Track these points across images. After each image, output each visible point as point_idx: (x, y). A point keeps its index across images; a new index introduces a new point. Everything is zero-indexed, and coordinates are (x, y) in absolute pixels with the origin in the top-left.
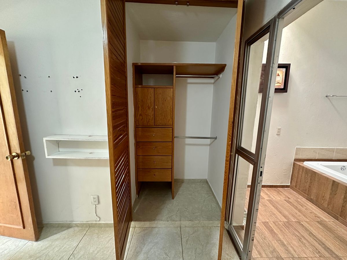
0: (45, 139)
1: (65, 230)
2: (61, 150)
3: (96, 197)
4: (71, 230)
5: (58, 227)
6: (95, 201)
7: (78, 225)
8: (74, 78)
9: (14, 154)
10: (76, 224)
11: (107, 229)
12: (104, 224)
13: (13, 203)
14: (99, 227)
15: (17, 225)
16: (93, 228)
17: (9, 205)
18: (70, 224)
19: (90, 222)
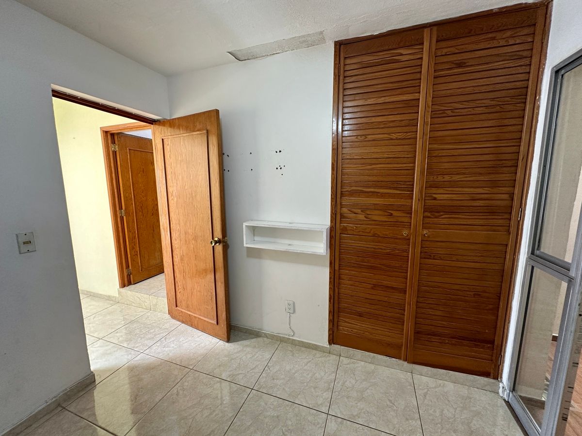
0: (245, 224)
1: (254, 338)
2: (256, 238)
3: (291, 303)
4: (260, 339)
5: (246, 333)
6: (290, 309)
7: (268, 335)
8: (277, 152)
9: (216, 239)
10: (265, 334)
11: (303, 349)
12: (298, 341)
13: (210, 294)
14: (292, 344)
15: (211, 319)
16: (285, 344)
17: (205, 295)
18: (259, 332)
19: (281, 335)
